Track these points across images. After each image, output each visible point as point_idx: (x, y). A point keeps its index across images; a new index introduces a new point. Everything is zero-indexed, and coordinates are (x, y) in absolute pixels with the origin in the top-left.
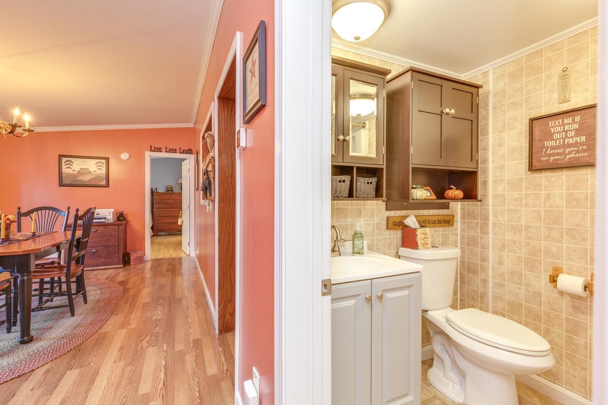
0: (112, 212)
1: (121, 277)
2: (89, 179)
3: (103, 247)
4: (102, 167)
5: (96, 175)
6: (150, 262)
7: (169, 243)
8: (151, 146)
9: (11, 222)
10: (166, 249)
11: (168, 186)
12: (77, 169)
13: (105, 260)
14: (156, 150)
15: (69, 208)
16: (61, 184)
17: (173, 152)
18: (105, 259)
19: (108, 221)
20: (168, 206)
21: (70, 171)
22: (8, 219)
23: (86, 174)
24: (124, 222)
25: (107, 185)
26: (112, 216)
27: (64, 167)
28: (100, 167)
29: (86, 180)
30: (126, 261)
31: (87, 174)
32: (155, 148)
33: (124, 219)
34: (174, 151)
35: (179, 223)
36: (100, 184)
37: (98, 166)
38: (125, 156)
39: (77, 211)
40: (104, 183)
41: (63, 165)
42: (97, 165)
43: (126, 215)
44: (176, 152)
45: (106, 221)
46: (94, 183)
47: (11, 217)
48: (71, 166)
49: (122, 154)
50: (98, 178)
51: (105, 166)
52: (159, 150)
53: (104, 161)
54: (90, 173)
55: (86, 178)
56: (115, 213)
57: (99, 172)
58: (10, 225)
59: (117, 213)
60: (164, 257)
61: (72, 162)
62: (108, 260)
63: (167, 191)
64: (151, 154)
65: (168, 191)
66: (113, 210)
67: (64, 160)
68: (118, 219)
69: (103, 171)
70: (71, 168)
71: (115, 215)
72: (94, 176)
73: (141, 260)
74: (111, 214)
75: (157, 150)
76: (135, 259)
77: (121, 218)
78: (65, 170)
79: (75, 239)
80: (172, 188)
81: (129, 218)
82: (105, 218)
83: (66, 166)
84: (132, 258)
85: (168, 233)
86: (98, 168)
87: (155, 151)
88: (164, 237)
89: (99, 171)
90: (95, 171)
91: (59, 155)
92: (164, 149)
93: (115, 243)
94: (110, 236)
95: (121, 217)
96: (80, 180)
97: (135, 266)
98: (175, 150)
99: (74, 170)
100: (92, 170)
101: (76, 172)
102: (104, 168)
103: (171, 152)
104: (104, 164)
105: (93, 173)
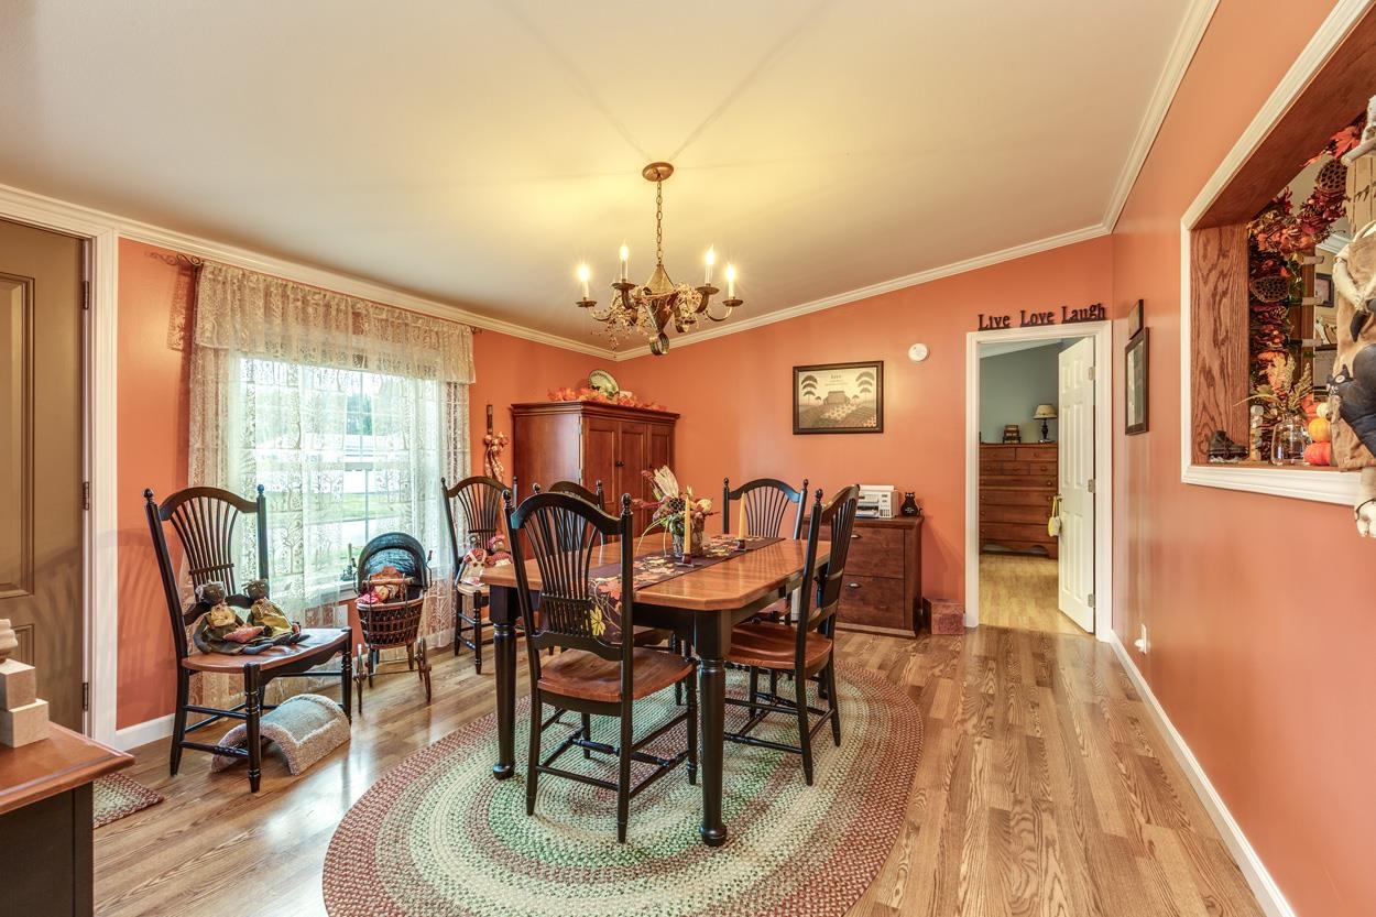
0: (889, 494)
1: (913, 671)
2: (844, 415)
3: (871, 579)
4: (871, 384)
5: (857, 406)
6: (977, 635)
7: (1017, 578)
8: (981, 316)
9: (704, 515)
10: (1014, 600)
11: (1007, 427)
12: (824, 396)
13: (876, 611)
14: (995, 325)
15: (806, 484)
16: (798, 431)
17: (1042, 324)
18: (876, 608)
19: (881, 514)
20: (1010, 478)
21: (811, 400)
22: (700, 509)
23: (839, 403)
24: (917, 521)
25: (880, 429)
26: (889, 503)
27: (802, 391)
28: (865, 386)
29: (839, 418)
30: (920, 622)
31: (842, 404)
32: (991, 318)
33: (917, 513)
34: (1046, 319)
35: (1052, 531)
36: (865, 425)
37: (861, 384)
38: (917, 352)
39: (819, 495)
40: (872, 422)
41: (801, 387)
43: (919, 501)
44: (1051, 323)
45: (878, 515)
46: (854, 424)
47: (705, 504)
48: (813, 390)
49: (912, 348)
50: (861, 412)
51: (874, 383)
52: (1002, 323)
53: (873, 371)
54: (846, 400)
55: (838, 414)
56: (897, 495)
57: (863, 396)
58: (703, 522)
59: (900, 494)
60: (1013, 626)
61: (815, 381)
62: (881, 613)
63: (1005, 438)
64: (982, 339)
65: (1008, 438)
66: (891, 488)
67: (802, 376)
68: (903, 513)
69: (872, 395)
70: (813, 394)
71: (896, 499)
72: (854, 408)
73: (956, 624)
74: (889, 499)
75: (998, 324)
76: (941, 621)
77: (910, 510)
78: (803, 399)
79: (816, 567)
80: (1018, 432)
81: (927, 510)
82: (877, 508)
83: (806, 390)
84: (935, 616)
85: (1007, 550)
86: (862, 387)
87: (992, 328)
88: (1000, 558)
89: (863, 394)
90: (856, 396)
91: (795, 368)
92: (1016, 319)
93: (895, 573)
94: (887, 552)
95: (908, 506)
96: (829, 420)
97: (942, 641)
98: (1051, 314)
99: (819, 398)
100: (849, 395)
101: (821, 402)
102: (873, 389)
103: (1035, 324)
104: (873, 379)
105: (852, 401)
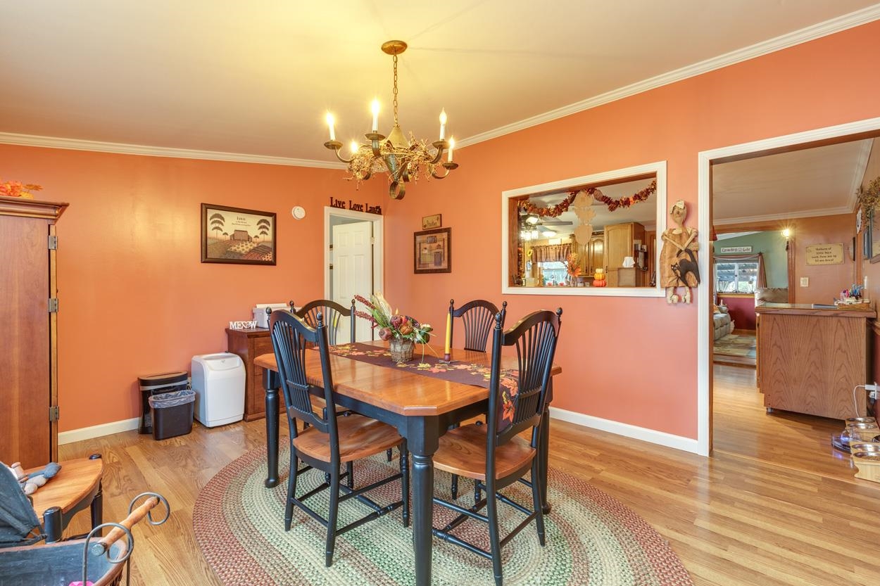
2: (248, 250)
4: (268, 229)
5: (258, 244)
8: (332, 198)
12: (231, 232)
14: (338, 205)
16: (206, 260)
17: (358, 210)
21: (220, 235)
23: (243, 240)
25: (274, 262)
27: (210, 227)
28: (264, 230)
29: (243, 252)
31: (245, 241)
32: (336, 201)
34: (361, 207)
36: (263, 259)
37: (261, 228)
38: (299, 212)
40: (269, 258)
41: (209, 222)
42: (259, 225)
44: (361, 210)
46: (255, 257)
48: (220, 226)
49: (295, 209)
50: (261, 248)
51: (271, 228)
53: (269, 219)
54: (249, 239)
55: (243, 249)
57: (262, 237)
61: (223, 219)
64: (332, 212)
67: (210, 213)
69: (268, 237)
70: (221, 230)
72: (255, 245)
75: (340, 205)
78: (212, 233)
83: (214, 226)
86: (261, 230)
87: (337, 207)
89: (262, 235)
90: (256, 237)
91: (203, 204)
92: (348, 205)
96: (235, 252)
99: (226, 234)
100: (252, 234)
101: (228, 238)
102: (270, 232)
103: (355, 210)
104: (269, 225)
105: (254, 240)
